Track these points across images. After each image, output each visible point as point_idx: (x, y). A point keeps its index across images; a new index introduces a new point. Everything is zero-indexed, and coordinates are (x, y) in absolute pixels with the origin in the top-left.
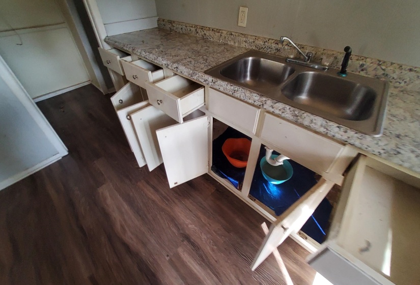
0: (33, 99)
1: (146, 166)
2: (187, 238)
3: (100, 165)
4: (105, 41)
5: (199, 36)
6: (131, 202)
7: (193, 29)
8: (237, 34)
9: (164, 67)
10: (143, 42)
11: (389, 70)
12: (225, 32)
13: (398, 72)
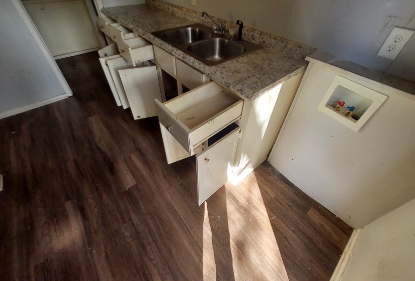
0: (54, 57)
1: (122, 107)
2: (139, 150)
3: (93, 105)
4: (102, 12)
5: (170, 11)
6: (108, 127)
7: (166, 6)
8: (191, 11)
9: (133, 31)
10: (126, 13)
11: (265, 38)
12: (185, 9)
13: (269, 39)
